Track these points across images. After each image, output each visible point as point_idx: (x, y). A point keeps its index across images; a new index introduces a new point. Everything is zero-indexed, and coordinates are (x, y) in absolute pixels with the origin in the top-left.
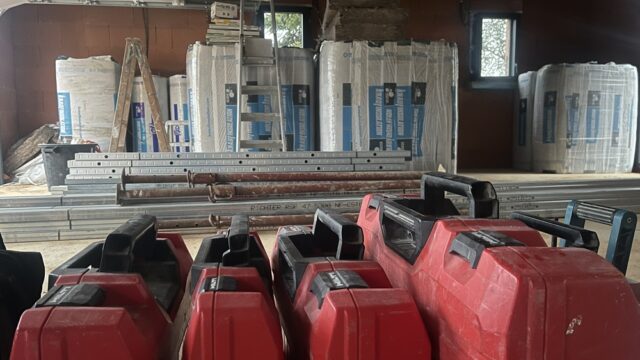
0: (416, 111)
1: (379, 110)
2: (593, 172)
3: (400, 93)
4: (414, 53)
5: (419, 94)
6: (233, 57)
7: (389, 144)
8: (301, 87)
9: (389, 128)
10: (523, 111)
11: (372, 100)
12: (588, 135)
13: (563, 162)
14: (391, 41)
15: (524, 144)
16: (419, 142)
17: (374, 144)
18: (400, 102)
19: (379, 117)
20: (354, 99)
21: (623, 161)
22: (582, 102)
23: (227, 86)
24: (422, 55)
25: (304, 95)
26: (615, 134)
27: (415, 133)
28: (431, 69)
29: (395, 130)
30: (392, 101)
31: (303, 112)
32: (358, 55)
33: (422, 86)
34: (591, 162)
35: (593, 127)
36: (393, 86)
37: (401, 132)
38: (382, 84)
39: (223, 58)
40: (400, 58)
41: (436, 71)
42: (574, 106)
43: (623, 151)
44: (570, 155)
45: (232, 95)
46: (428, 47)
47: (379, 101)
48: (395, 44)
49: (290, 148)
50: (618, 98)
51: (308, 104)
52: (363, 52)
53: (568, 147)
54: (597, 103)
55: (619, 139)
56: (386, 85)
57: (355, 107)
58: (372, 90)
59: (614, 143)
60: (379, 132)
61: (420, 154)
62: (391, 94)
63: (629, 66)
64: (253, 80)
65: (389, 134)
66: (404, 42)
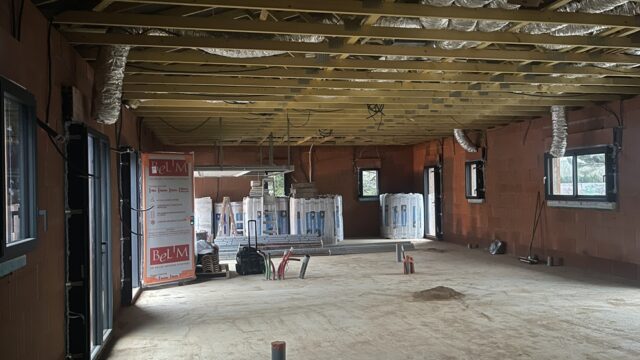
0: (322, 220)
1: (309, 220)
2: (405, 238)
3: (316, 215)
5: (322, 214)
6: (260, 202)
7: (313, 231)
8: (284, 211)
9: (313, 226)
11: (307, 217)
12: (403, 223)
13: (392, 234)
14: (313, 198)
16: (323, 231)
17: (308, 231)
18: (316, 217)
19: (309, 222)
20: (301, 217)
21: (419, 234)
22: (399, 209)
23: (258, 212)
24: (323, 202)
25: (284, 214)
26: (414, 223)
27: (321, 228)
28: (326, 207)
30: (314, 217)
31: (284, 220)
32: (302, 202)
33: (323, 212)
34: (404, 234)
35: (404, 219)
36: (314, 212)
37: (317, 227)
39: (256, 202)
40: (316, 203)
41: (328, 207)
42: (396, 211)
43: (419, 230)
44: (395, 231)
45: (260, 215)
47: (309, 217)
49: (279, 233)
51: (286, 217)
53: (395, 228)
54: (405, 210)
56: (311, 212)
57: (301, 219)
58: (307, 214)
59: (414, 226)
60: (310, 227)
61: (324, 234)
62: (313, 215)
63: (419, 194)
64: (267, 209)
65: (313, 228)
66: (317, 198)
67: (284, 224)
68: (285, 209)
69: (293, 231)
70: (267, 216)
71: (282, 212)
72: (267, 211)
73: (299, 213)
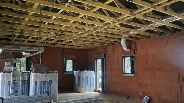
0: (50, 86)
1: (42, 86)
2: (87, 92)
3: (47, 82)
4: (50, 75)
5: (50, 82)
6: (10, 75)
7: (44, 92)
8: (26, 80)
9: (44, 89)
10: (75, 79)
11: (41, 84)
12: (86, 85)
13: (81, 90)
14: (45, 73)
15: (75, 86)
16: (50, 92)
17: (41, 93)
18: (47, 84)
19: (42, 87)
20: (37, 84)
21: (92, 89)
22: (85, 78)
23: (8, 81)
24: (51, 75)
25: (26, 82)
26: (91, 84)
27: (49, 90)
28: (53, 78)
29: (45, 90)
30: (45, 84)
31: (26, 86)
32: (38, 76)
33: (51, 81)
34: (87, 90)
35: (87, 83)
36: (45, 81)
37: (47, 90)
38: (43, 81)
39: (8, 75)
40: (47, 76)
41: (54, 78)
42: (83, 79)
43: (92, 87)
44: (83, 89)
45: (9, 83)
46: (52, 74)
47: (42, 84)
48: (46, 73)
49: (22, 94)
50: (91, 77)
51: (27, 84)
52: (40, 75)
53: (82, 87)
54: (87, 78)
55: (91, 85)
56: (44, 81)
57: (37, 86)
58: (41, 82)
59: (91, 86)
60: (42, 90)
61: (50, 94)
62: (45, 83)
63: (93, 71)
64: (15, 80)
65: (44, 91)
66: (48, 73)
67: (26, 89)
68: (26, 79)
69: (31, 93)
70: (14, 84)
71: (25, 81)
72: (14, 81)
73: (36, 82)
